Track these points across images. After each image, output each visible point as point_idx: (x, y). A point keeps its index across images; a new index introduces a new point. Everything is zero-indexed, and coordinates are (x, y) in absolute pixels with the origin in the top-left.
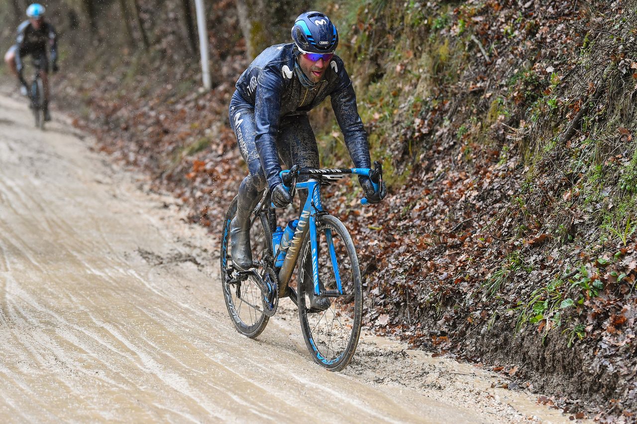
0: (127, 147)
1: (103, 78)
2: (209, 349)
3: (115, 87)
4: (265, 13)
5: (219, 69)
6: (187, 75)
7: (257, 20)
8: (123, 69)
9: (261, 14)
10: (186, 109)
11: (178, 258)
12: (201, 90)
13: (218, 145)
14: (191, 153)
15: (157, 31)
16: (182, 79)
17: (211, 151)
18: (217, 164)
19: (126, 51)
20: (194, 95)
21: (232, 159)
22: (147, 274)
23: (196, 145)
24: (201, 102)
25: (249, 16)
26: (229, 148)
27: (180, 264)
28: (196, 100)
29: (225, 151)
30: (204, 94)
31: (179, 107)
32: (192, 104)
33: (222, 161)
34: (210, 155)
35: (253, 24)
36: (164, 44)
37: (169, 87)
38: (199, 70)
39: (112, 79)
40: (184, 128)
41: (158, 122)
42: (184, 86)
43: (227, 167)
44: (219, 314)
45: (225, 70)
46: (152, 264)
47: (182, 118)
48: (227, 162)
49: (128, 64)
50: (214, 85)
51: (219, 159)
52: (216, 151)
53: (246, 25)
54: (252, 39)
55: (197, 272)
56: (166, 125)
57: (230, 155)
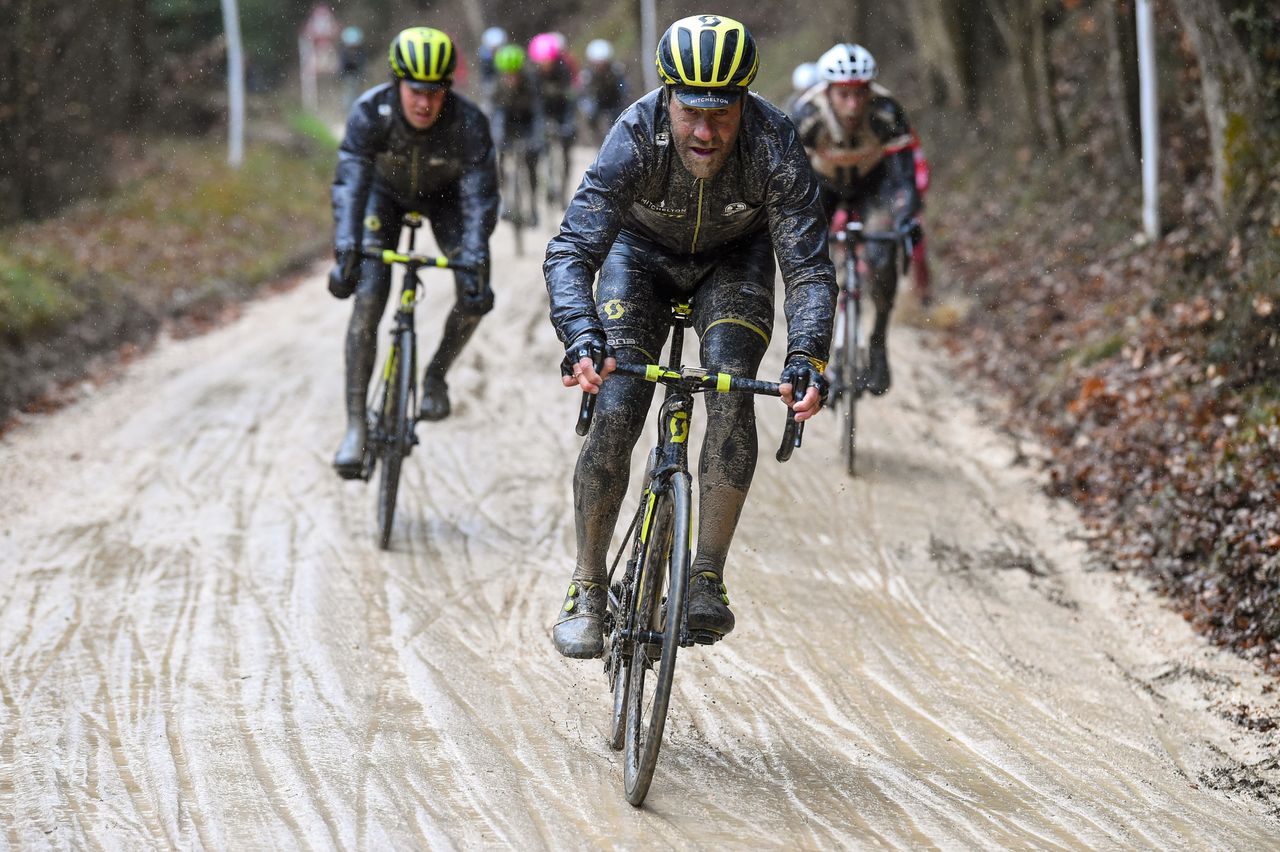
0: (990, 343)
1: (978, 205)
2: (978, 730)
3: (997, 223)
4: (1255, 96)
5: (1179, 199)
6: (1120, 209)
7: (1238, 109)
8: (1016, 188)
9: (1248, 99)
10: (1108, 276)
11: (1004, 561)
12: (1140, 239)
13: (1134, 349)
14: (1087, 363)
15: (1084, 119)
16: (1112, 216)
17: (1121, 361)
18: (1127, 386)
19: (1024, 154)
20: (1125, 248)
21: (1159, 379)
22: (927, 587)
23: (1099, 347)
24: (1137, 263)
25: (1224, 103)
26: (1154, 356)
27: (1002, 573)
28: (1128, 258)
29: (1147, 360)
30: (1143, 249)
31: (1095, 270)
32: (1119, 267)
33: (1139, 381)
34: (1118, 369)
35: (1230, 116)
36: (1096, 143)
37: (1087, 229)
38: (1139, 201)
39: (993, 208)
40: (1092, 312)
41: (1050, 299)
42: (1113, 229)
43: (1145, 393)
44: (1034, 670)
45: (1190, 201)
46: (946, 568)
47: (1093, 292)
48: (1146, 382)
49: (1025, 180)
50: (1165, 229)
51: (1134, 377)
52: (1130, 360)
53: (1218, 119)
54: (1227, 147)
55: (1026, 589)
56: (1064, 305)
57: (1156, 370)
